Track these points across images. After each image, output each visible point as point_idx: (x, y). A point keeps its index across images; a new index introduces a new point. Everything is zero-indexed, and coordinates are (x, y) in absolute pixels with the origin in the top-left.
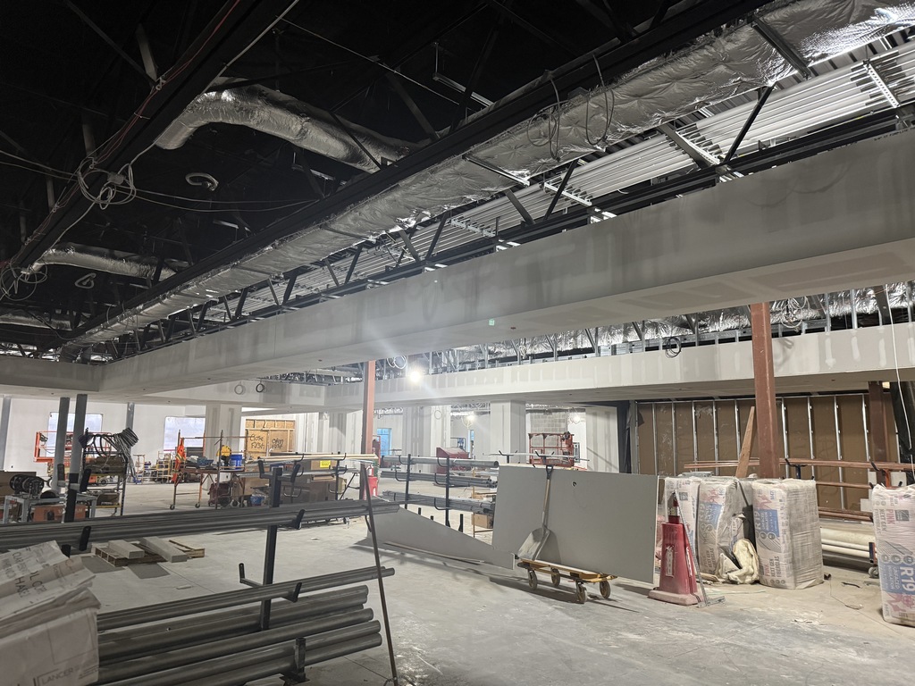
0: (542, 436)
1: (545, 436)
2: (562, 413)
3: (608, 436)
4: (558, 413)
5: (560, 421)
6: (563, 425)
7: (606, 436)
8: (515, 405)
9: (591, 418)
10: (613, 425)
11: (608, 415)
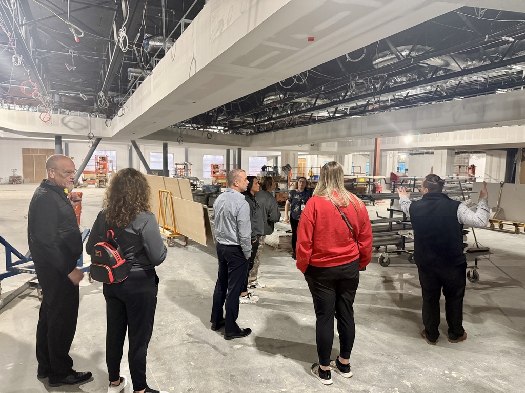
0: (458, 167)
1: (460, 167)
2: (466, 154)
3: (499, 167)
4: (463, 154)
5: (465, 158)
6: (466, 161)
7: (498, 166)
8: (450, 151)
9: (489, 157)
10: (504, 161)
11: (500, 156)
